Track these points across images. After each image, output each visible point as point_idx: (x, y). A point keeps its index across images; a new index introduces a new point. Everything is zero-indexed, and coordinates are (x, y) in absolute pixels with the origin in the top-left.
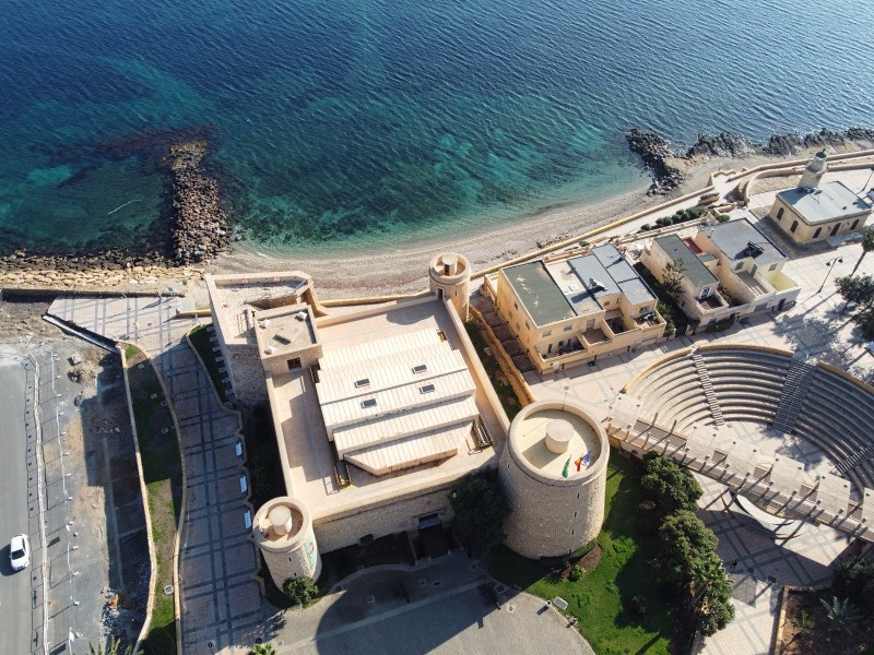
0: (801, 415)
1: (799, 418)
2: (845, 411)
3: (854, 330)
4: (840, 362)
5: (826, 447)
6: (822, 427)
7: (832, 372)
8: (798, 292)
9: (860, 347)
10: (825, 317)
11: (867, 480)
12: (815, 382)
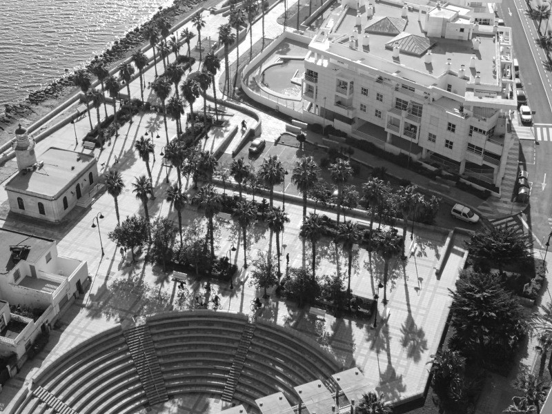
0: (165, 376)
1: (165, 380)
2: (196, 346)
3: (153, 270)
4: (163, 306)
5: (203, 389)
6: (188, 373)
7: (163, 319)
8: (85, 266)
9: (168, 282)
10: (124, 274)
11: (252, 393)
12: (155, 338)
